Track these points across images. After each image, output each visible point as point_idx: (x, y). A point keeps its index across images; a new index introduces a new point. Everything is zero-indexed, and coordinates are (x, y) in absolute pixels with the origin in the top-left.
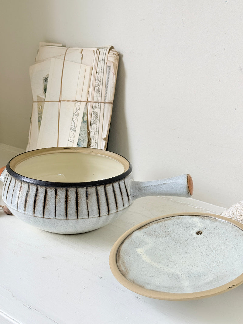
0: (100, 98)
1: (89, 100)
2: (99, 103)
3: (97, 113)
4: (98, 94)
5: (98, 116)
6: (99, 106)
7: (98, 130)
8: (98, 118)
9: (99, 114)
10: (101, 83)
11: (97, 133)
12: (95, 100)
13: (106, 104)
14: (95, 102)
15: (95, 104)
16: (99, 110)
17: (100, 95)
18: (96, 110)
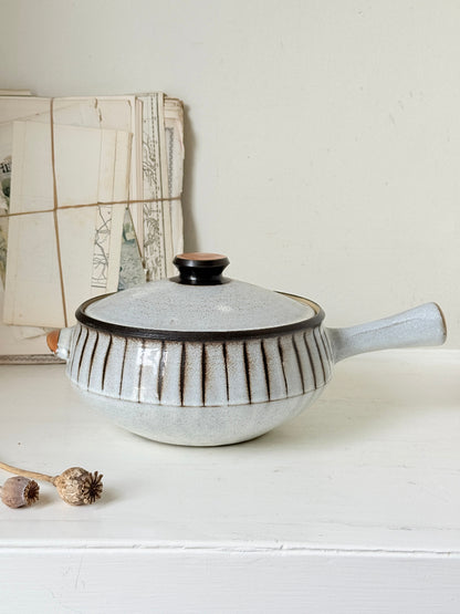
0: (159, 192)
1: (133, 197)
2: (157, 201)
3: (157, 222)
4: (154, 186)
5: (160, 227)
6: (160, 208)
7: (162, 254)
8: (161, 231)
9: (160, 222)
10: (157, 161)
11: (163, 260)
12: (148, 196)
13: (173, 202)
14: (147, 201)
15: (148, 204)
16: (160, 215)
17: (159, 184)
18: (154, 216)
